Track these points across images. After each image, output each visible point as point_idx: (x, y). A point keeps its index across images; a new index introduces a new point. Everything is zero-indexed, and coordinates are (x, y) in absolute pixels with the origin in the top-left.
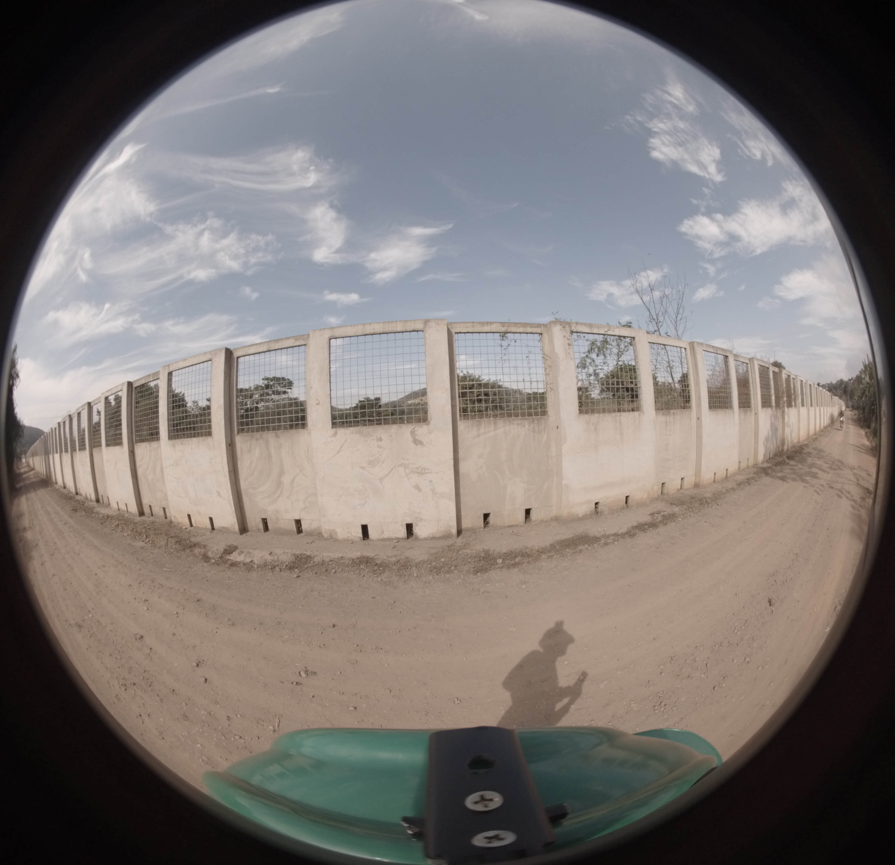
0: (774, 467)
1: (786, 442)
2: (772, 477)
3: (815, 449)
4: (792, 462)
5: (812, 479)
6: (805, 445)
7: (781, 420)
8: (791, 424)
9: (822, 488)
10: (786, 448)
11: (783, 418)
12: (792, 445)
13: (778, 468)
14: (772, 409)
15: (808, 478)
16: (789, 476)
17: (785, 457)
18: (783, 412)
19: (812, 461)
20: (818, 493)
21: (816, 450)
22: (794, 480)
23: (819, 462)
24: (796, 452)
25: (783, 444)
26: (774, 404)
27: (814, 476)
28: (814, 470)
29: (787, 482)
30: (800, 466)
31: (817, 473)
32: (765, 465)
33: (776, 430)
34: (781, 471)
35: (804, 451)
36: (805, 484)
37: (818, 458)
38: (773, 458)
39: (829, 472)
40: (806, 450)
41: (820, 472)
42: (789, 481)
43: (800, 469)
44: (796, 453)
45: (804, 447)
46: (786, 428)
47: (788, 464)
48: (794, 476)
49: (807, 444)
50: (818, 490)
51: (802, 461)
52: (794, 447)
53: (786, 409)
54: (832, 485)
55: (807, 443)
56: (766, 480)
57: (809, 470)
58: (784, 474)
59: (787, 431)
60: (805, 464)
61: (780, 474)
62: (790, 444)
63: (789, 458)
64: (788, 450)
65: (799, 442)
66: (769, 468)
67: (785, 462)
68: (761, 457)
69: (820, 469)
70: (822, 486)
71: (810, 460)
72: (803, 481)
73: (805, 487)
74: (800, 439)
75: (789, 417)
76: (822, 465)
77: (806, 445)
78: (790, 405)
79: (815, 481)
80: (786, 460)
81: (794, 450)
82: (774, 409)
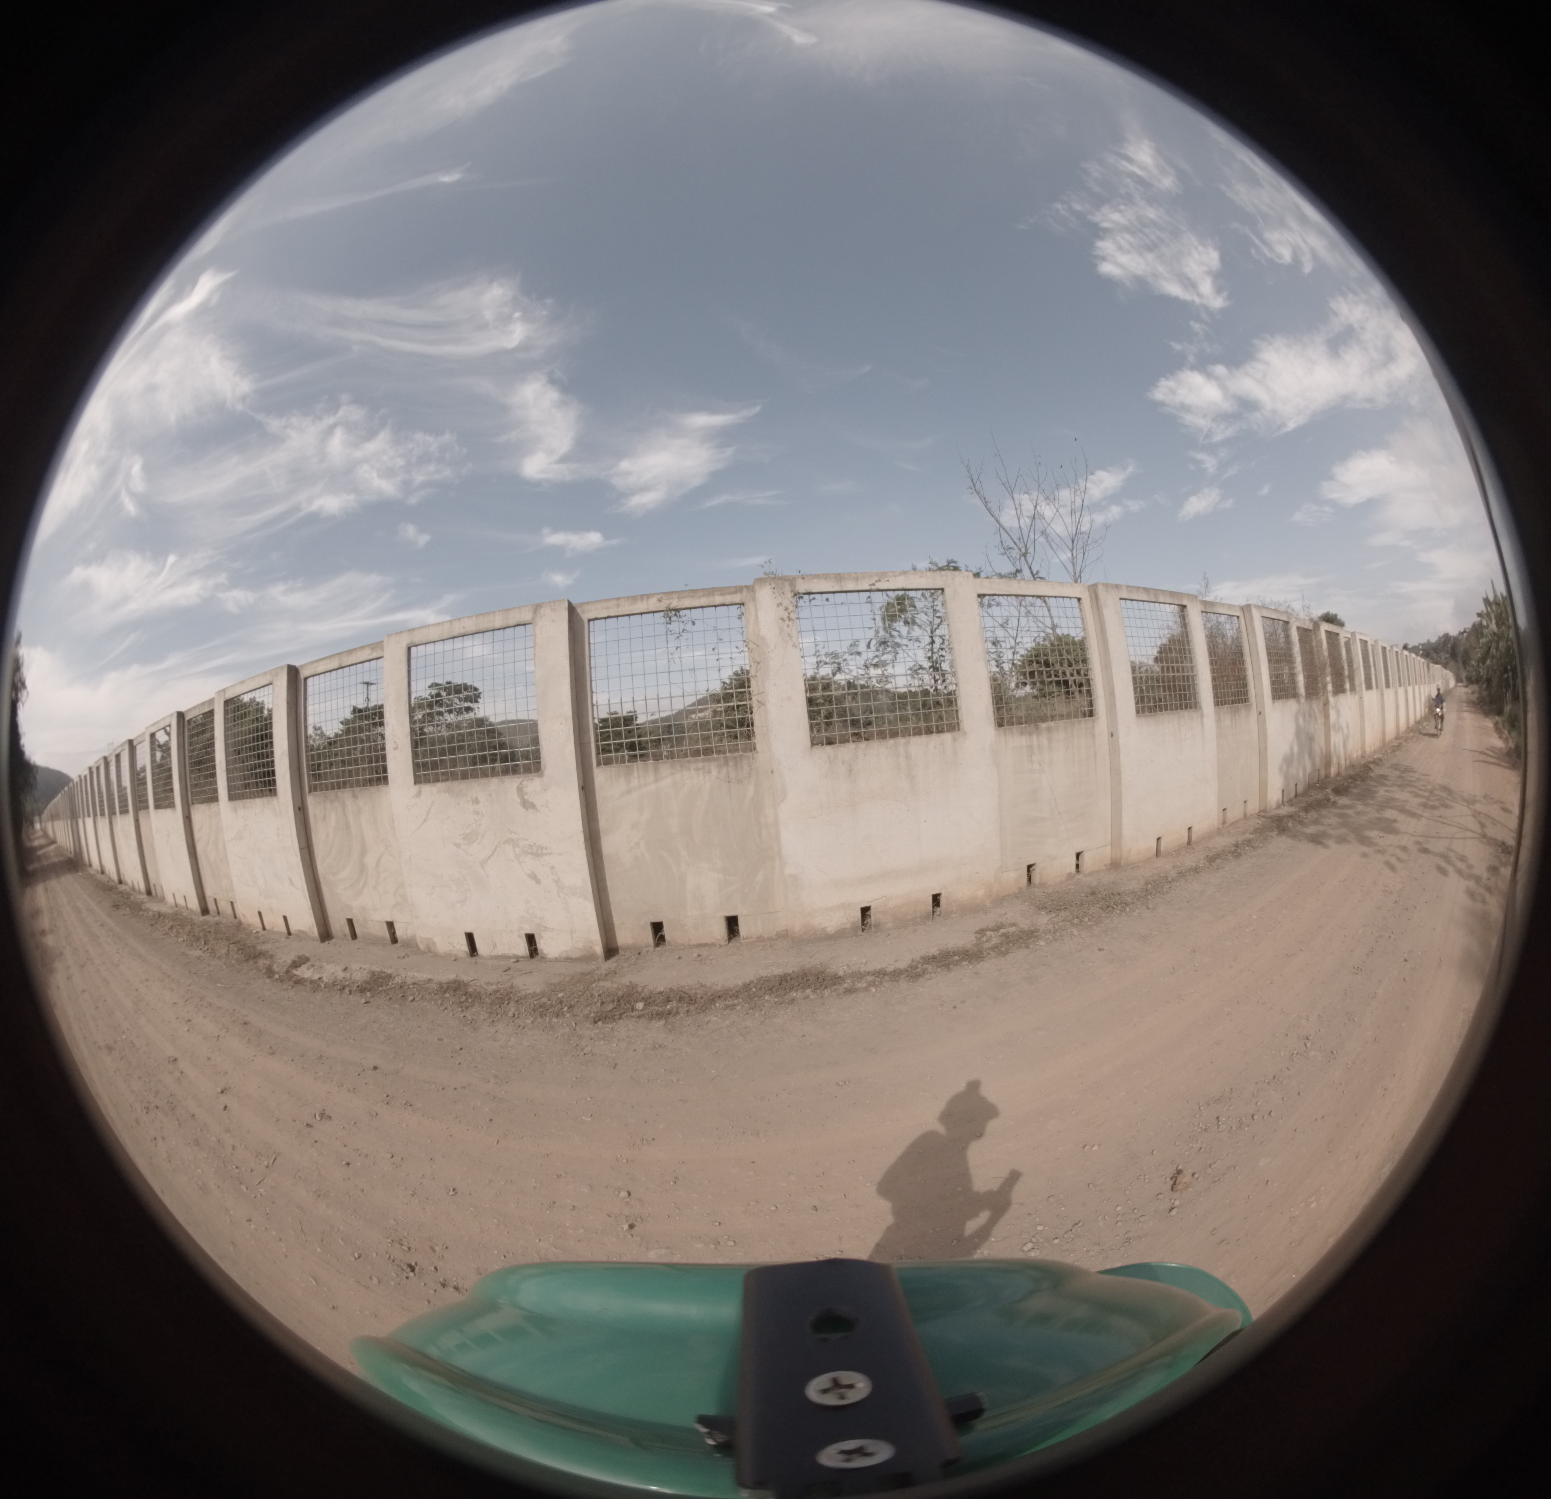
0: (1302, 814)
1: (1334, 760)
2: (1294, 837)
3: (1395, 767)
4: (1343, 801)
5: (1381, 834)
6: (1374, 763)
7: (1321, 720)
8: (1344, 725)
9: (1402, 855)
10: (1333, 771)
11: (1326, 716)
12: (1348, 763)
13: (1313, 815)
14: (1299, 701)
15: (1373, 834)
16: (1331, 832)
17: (1329, 791)
18: (1326, 703)
19: (1387, 794)
20: (1392, 868)
21: (1396, 770)
22: (1341, 840)
23: (1401, 796)
24: (1353, 778)
25: (1328, 764)
26: (1302, 690)
27: (1389, 828)
28: (1389, 814)
29: (1326, 847)
30: (1360, 808)
31: (1395, 821)
32: (1285, 811)
33: (1311, 739)
34: (1316, 822)
35: (1372, 775)
36: (1364, 849)
37: (1400, 786)
38: (1305, 793)
39: (1421, 816)
40: (1377, 771)
41: (1401, 818)
42: (1331, 843)
43: (1358, 814)
44: (1355, 780)
45: (1372, 766)
46: (1332, 733)
47: (1334, 804)
48: (1343, 831)
49: (1380, 760)
50: (1393, 861)
51: (1366, 796)
52: (1352, 766)
53: (1331, 699)
54: (1426, 846)
55: (1380, 756)
56: (1280, 844)
57: (1377, 815)
58: (1321, 828)
59: (1336, 739)
60: (1371, 802)
61: (1312, 830)
62: (1343, 763)
63: (1337, 792)
64: (1338, 775)
65: (1363, 757)
66: (1290, 817)
67: (1328, 800)
68: (1274, 796)
69: (1402, 811)
70: (1404, 849)
71: (1381, 793)
72: (1364, 841)
73: (1364, 855)
74: (1365, 751)
75: (1338, 712)
76: (1406, 802)
77: (1377, 762)
78: (1339, 689)
79: (1389, 840)
80: (1331, 797)
81: (1352, 773)
82: (1303, 700)
